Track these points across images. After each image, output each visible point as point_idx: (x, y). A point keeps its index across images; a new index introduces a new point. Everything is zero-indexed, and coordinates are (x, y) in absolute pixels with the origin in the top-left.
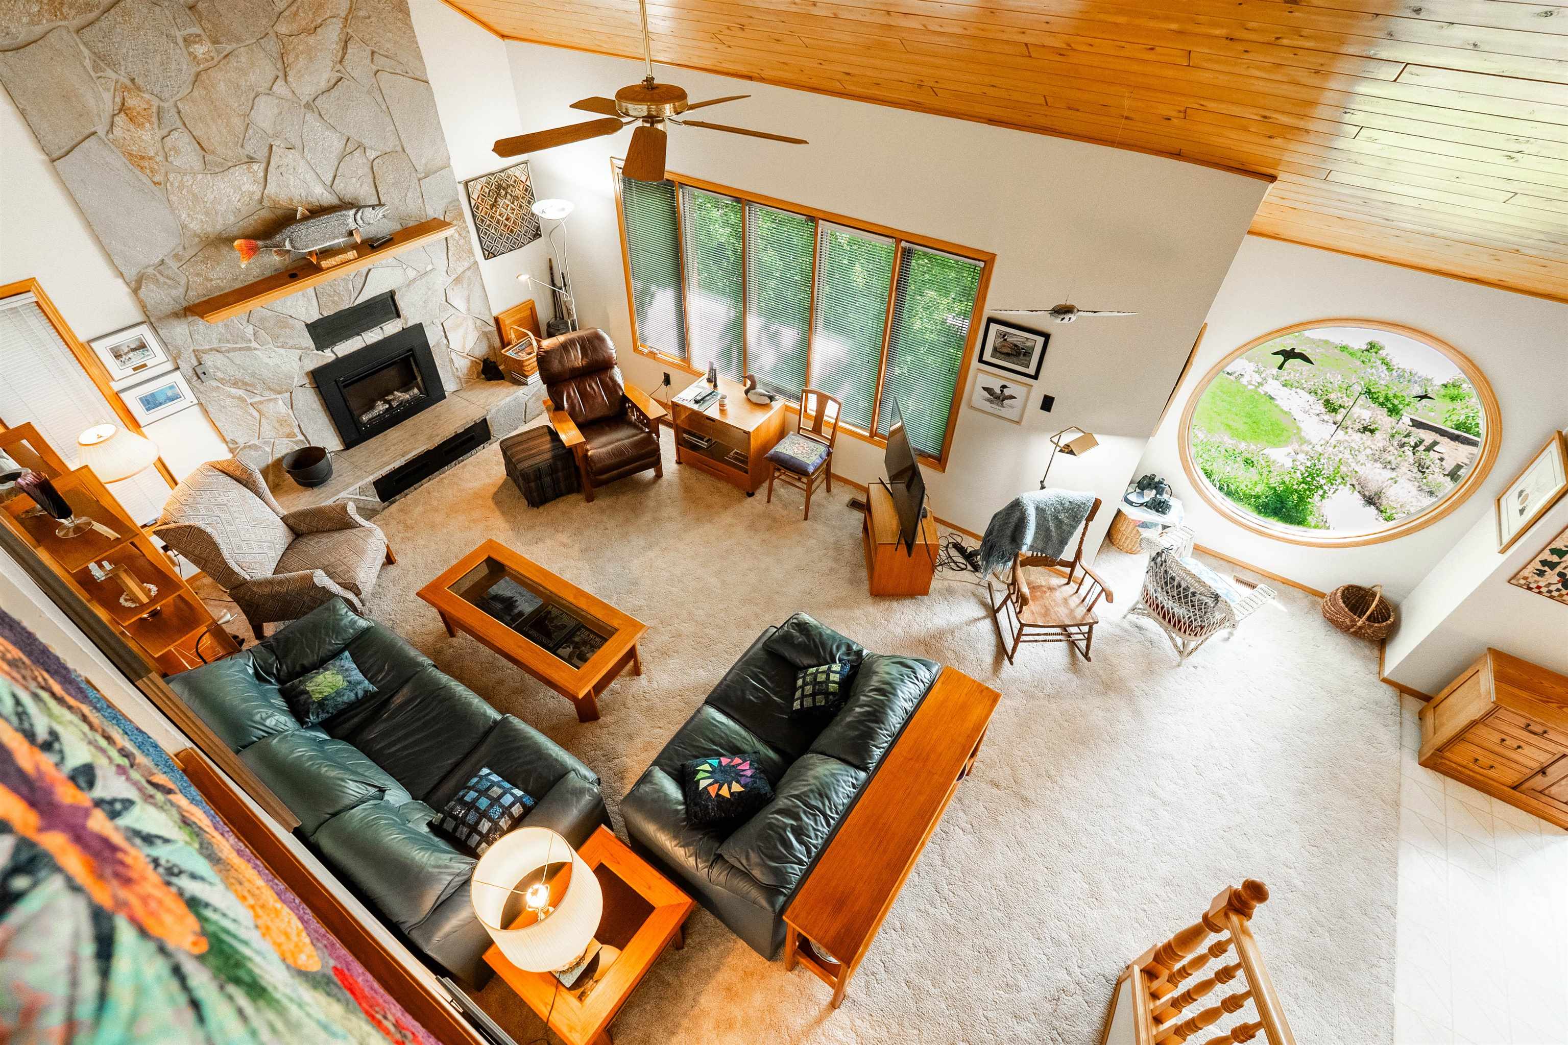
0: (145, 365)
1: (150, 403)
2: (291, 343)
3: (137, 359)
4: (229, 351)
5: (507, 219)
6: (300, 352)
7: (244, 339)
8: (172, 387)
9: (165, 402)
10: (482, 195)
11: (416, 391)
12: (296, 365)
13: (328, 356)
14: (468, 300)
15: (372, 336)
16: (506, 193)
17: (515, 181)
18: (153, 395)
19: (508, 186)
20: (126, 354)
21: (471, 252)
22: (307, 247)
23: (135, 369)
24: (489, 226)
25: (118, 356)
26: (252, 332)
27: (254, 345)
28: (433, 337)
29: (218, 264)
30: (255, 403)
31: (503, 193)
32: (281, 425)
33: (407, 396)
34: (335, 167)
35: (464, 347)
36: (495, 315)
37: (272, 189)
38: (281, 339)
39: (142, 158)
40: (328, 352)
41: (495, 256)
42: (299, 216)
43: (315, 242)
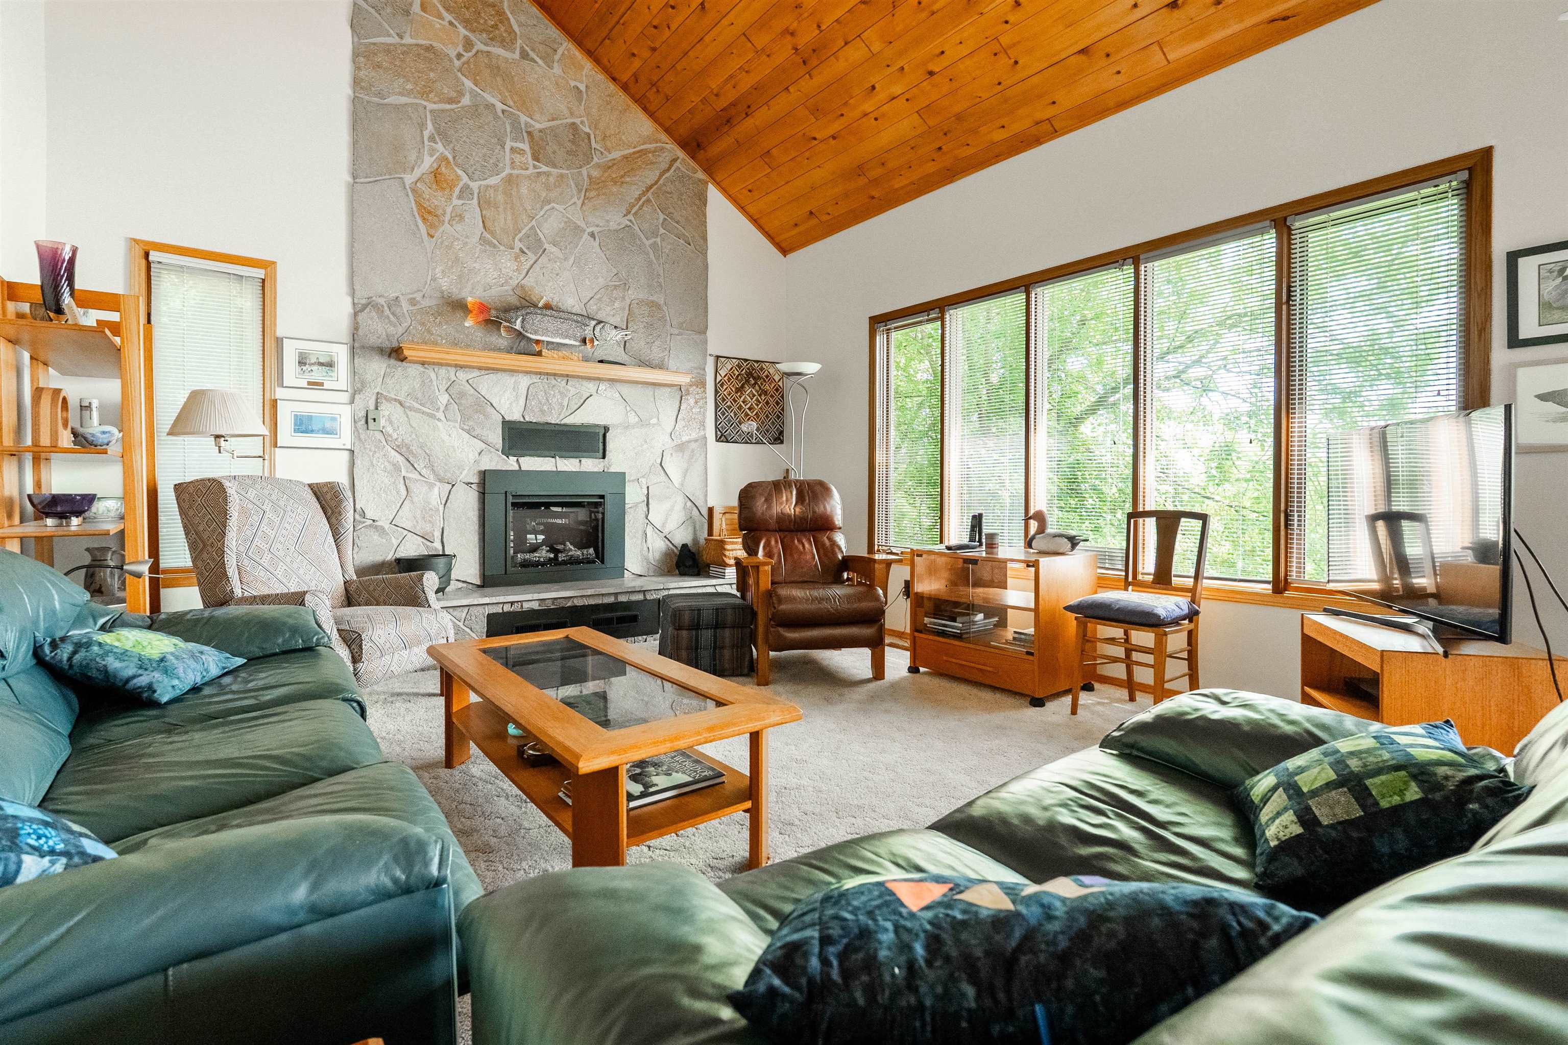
0: (322, 384)
1: (303, 425)
2: (478, 431)
3: (317, 374)
4: (411, 409)
5: (750, 409)
6: (484, 446)
7: (433, 401)
8: (334, 419)
9: (318, 432)
10: (730, 376)
11: (591, 551)
12: (473, 456)
13: (511, 464)
14: (685, 475)
15: (568, 465)
16: (756, 383)
17: (767, 376)
18: (310, 418)
19: (759, 378)
20: (313, 364)
21: (703, 424)
22: (536, 332)
23: (310, 383)
24: (729, 407)
25: (302, 362)
26: (445, 402)
27: (440, 415)
28: (633, 495)
30: (409, 478)
31: (753, 382)
32: (424, 518)
33: (579, 553)
34: (595, 291)
35: (664, 525)
36: (710, 505)
37: (529, 282)
38: (471, 423)
39: (429, 212)
40: (513, 459)
41: (727, 442)
42: (540, 305)
43: (546, 332)
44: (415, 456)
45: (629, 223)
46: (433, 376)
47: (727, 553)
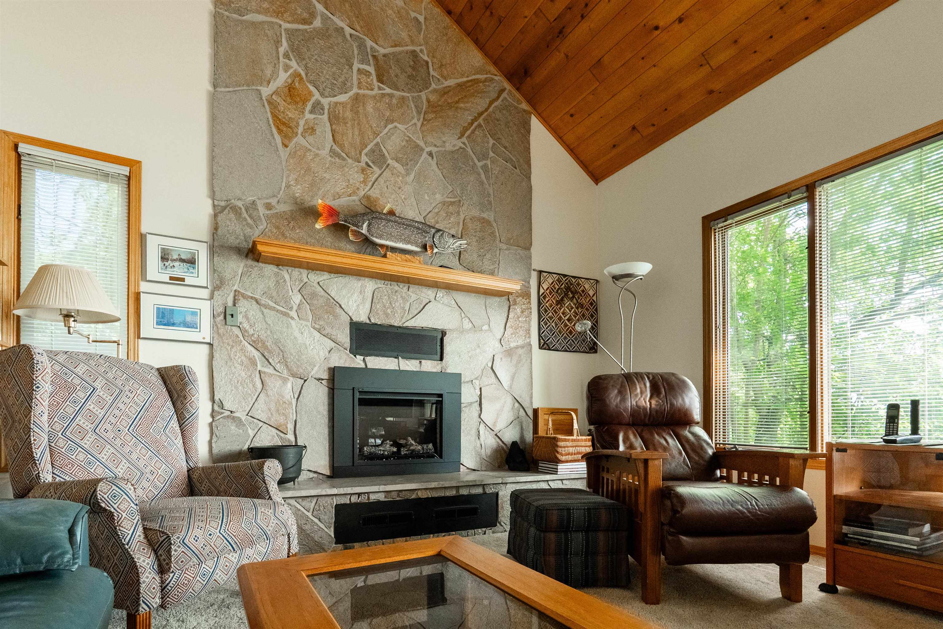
0: (183, 280)
1: (165, 318)
2: (328, 330)
3: (179, 270)
4: (266, 306)
5: (569, 320)
6: (333, 344)
7: (287, 301)
8: (194, 314)
9: (179, 325)
10: (551, 289)
11: (430, 446)
12: (323, 354)
13: (358, 362)
14: (513, 378)
15: (409, 365)
16: (573, 297)
17: (583, 291)
18: (172, 311)
19: (576, 292)
20: (175, 260)
21: (528, 332)
22: (381, 237)
23: (171, 278)
24: (551, 318)
25: (164, 258)
26: (297, 302)
27: (293, 314)
28: (467, 395)
29: (299, 227)
30: (264, 373)
31: (571, 296)
32: (278, 410)
33: (419, 447)
34: (433, 205)
35: (495, 424)
36: (535, 406)
37: (375, 193)
38: (321, 323)
39: (284, 124)
40: (360, 358)
41: (549, 349)
42: (385, 212)
43: (390, 237)
44: (270, 352)
45: (463, 146)
46: (287, 277)
47: (559, 450)
